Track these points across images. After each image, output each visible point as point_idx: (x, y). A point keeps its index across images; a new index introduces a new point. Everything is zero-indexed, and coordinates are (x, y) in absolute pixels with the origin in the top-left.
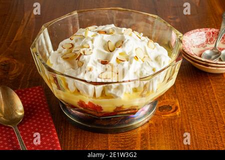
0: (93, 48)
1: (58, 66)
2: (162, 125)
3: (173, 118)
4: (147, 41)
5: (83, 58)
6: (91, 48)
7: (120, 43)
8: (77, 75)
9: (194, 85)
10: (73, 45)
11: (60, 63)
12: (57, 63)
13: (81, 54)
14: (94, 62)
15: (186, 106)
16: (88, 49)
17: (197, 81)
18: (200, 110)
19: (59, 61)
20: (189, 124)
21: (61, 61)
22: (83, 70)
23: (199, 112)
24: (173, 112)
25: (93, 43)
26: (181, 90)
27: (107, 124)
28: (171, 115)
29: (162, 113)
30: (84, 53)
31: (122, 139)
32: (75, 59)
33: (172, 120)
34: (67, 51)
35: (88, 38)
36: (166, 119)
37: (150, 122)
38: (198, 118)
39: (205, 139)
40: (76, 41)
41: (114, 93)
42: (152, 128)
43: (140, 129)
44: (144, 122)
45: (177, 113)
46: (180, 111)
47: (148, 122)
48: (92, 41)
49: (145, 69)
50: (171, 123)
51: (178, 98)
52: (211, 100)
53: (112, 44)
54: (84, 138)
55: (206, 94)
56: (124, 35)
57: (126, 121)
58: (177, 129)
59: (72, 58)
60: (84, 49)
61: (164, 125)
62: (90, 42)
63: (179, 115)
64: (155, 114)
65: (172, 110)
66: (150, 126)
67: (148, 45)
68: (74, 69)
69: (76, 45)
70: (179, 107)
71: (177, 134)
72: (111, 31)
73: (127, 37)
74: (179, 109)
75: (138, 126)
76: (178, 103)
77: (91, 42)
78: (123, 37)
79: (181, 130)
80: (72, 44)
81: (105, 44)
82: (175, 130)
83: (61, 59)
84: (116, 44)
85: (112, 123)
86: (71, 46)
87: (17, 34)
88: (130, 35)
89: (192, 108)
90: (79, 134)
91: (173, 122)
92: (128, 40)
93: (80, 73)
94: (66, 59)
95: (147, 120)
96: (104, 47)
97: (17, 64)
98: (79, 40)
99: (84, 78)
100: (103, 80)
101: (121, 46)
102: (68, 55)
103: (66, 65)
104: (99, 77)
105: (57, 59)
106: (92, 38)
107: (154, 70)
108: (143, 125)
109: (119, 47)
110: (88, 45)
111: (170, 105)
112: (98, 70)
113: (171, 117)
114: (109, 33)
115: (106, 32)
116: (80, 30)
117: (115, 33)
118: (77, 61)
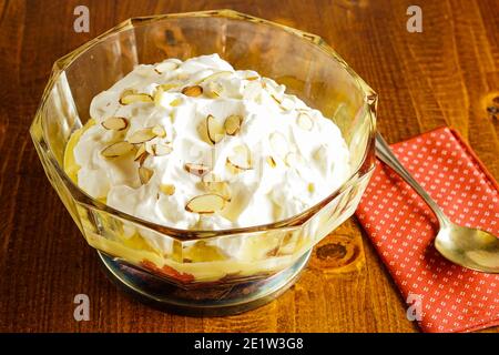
0: (174, 136)
1: (93, 173)
2: (323, 297)
3: (348, 277)
4: (296, 114)
5: (152, 162)
6: (169, 138)
7: (235, 124)
8: (139, 201)
10: (127, 123)
11: (98, 167)
12: (93, 166)
13: (146, 154)
14: (177, 170)
16: (163, 141)
19: (95, 161)
20: (384, 295)
21: (101, 161)
22: (153, 191)
24: (349, 262)
25: (172, 121)
27: (203, 297)
28: (345, 269)
29: (324, 263)
30: (154, 151)
32: (131, 159)
33: (345, 281)
34: (115, 134)
35: (162, 109)
36: (332, 281)
37: (298, 288)
40: (135, 112)
41: (222, 247)
42: (301, 303)
43: (274, 306)
44: (285, 289)
45: (358, 265)
46: (364, 259)
47: (293, 287)
48: (172, 116)
49: (289, 186)
50: (345, 290)
53: (216, 124)
56: (245, 101)
58: (356, 307)
59: (127, 156)
60: (155, 141)
61: (328, 296)
62: (166, 121)
63: (363, 269)
64: (308, 268)
65: (347, 258)
66: (296, 299)
67: (297, 122)
68: (129, 182)
69: (137, 127)
70: (362, 248)
71: (357, 321)
72: (213, 88)
73: (250, 107)
74: (362, 253)
75: (271, 299)
76: (360, 238)
77: (169, 118)
78: (242, 107)
79: (366, 308)
80: (125, 120)
81: (201, 123)
82: (352, 307)
83: (100, 157)
84: (225, 125)
85: (215, 295)
86: (122, 125)
88: (258, 100)
91: (348, 289)
92: (253, 116)
93: (145, 199)
94: (113, 158)
95: (290, 285)
96: (198, 128)
98: (140, 110)
99: (154, 211)
100: (197, 217)
101: (238, 130)
102: (118, 149)
103: (113, 175)
104: (187, 209)
105: (91, 156)
106: (170, 108)
107: (311, 189)
108: (281, 296)
109: (233, 135)
110: (163, 127)
111: (343, 244)
112: (185, 190)
113: (345, 274)
114: (209, 96)
115: (202, 90)
116: (141, 69)
117: (223, 94)
118: (138, 163)
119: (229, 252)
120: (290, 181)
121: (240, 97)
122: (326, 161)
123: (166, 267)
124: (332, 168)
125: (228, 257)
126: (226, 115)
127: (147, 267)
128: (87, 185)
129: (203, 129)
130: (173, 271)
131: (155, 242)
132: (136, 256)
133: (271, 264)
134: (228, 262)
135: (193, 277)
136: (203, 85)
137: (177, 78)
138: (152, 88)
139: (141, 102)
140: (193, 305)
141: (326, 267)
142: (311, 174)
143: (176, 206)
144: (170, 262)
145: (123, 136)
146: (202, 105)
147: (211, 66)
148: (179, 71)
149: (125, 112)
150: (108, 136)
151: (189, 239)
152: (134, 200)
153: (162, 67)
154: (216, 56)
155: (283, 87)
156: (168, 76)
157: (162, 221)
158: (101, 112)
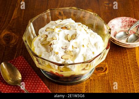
0: (59, 39)
1: (38, 49)
2: (97, 81)
4: (90, 34)
5: (53, 46)
6: (57, 40)
7: (74, 37)
8: (49, 56)
9: (117, 53)
10: (47, 36)
11: (40, 47)
12: (38, 47)
13: (51, 44)
14: (59, 48)
15: (111, 67)
16: (56, 41)
17: (119, 51)
18: (119, 70)
20: (113, 80)
21: (40, 46)
22: (53, 53)
23: (119, 72)
26: (110, 56)
27: (66, 80)
28: (103, 73)
30: (53, 43)
31: (75, 89)
32: (47, 45)
33: (103, 77)
34: (44, 39)
35: (56, 33)
36: (100, 76)
37: (91, 78)
38: (118, 76)
39: (121, 90)
40: (49, 33)
42: (92, 82)
43: (85, 83)
45: (107, 72)
46: (108, 71)
47: (89, 78)
48: (58, 34)
50: (103, 79)
51: (107, 62)
52: (127, 63)
53: (69, 37)
54: (53, 88)
55: (124, 59)
57: (77, 79)
58: (105, 83)
60: (54, 41)
61: (99, 80)
62: (57, 36)
63: (108, 74)
64: (94, 73)
65: (104, 71)
66: (90, 81)
67: (91, 36)
68: (47, 51)
69: (49, 37)
70: (107, 68)
71: (106, 87)
72: (69, 27)
73: (78, 32)
74: (108, 69)
75: (84, 81)
76: (107, 65)
78: (76, 32)
79: (108, 84)
80: (46, 35)
81: (66, 36)
82: (104, 83)
83: (40, 44)
84: (72, 37)
85: (69, 80)
86: (46, 36)
87: (14, 14)
88: (80, 30)
89: (115, 69)
90: (51, 86)
91: (104, 79)
92: (79, 35)
93: (51, 55)
94: (43, 45)
95: (89, 77)
97: (15, 36)
98: (50, 33)
99: (53, 58)
100: (64, 60)
101: (75, 38)
102: (45, 43)
103: (43, 49)
104: (62, 58)
105: (38, 44)
106: (58, 32)
107: (93, 53)
108: (86, 80)
109: (74, 39)
110: (56, 37)
111: (103, 67)
112: (61, 53)
113: (103, 75)
114: (68, 29)
115: (66, 28)
116: (52, 22)
117: (72, 29)
118: (49, 46)
119: (72, 69)
120: (88, 51)
121: (76, 30)
122: (98, 46)
123: (56, 73)
124: (99, 48)
125: (72, 70)
126: (72, 34)
127: (51, 73)
128: (37, 52)
129: (66, 38)
130: (58, 74)
131: (53, 67)
132: (49, 70)
133: (83, 72)
134: (72, 72)
135: (63, 75)
136: (67, 26)
137: (60, 24)
138: (54, 27)
139: (50, 30)
140: (63, 82)
141: (98, 73)
142: (94, 49)
143: (59, 58)
144: (57, 72)
145: (46, 39)
146: (66, 31)
147: (69, 22)
148: (61, 23)
149: (47, 33)
150: (42, 39)
151: (62, 66)
152: (48, 56)
153: (56, 22)
154: (71, 19)
155: (87, 27)
156: (58, 24)
157: (55, 61)
158: (41, 33)
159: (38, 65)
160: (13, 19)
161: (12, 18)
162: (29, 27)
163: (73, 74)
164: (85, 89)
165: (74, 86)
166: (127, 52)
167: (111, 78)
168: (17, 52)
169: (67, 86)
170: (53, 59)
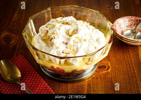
0: (60, 34)
1: (39, 44)
2: (100, 79)
4: (92, 29)
5: (53, 40)
6: (58, 34)
7: (76, 31)
8: (50, 51)
9: (119, 52)
10: (48, 31)
11: (40, 43)
12: (38, 42)
13: (52, 38)
14: (60, 43)
15: (114, 66)
16: (57, 35)
17: (122, 50)
18: (122, 68)
19: (39, 41)
20: (116, 78)
21: (41, 41)
22: (54, 48)
23: (122, 70)
25: (59, 30)
26: (112, 56)
27: (68, 78)
29: (100, 70)
30: (54, 37)
31: (76, 87)
32: (48, 40)
33: (106, 75)
34: (44, 34)
35: (57, 27)
36: (102, 74)
37: (93, 76)
38: (122, 74)
39: (125, 87)
40: (50, 29)
41: (72, 62)
43: (87, 80)
44: (89, 76)
45: (109, 71)
46: (111, 69)
47: (92, 76)
48: (59, 29)
49: (90, 47)
50: (105, 77)
51: (110, 61)
52: (130, 62)
53: (71, 32)
54: (54, 86)
55: (127, 58)
56: (78, 26)
57: (79, 76)
59: (47, 39)
60: (54, 35)
61: (101, 78)
62: (57, 30)
63: (110, 72)
64: (96, 71)
65: (106, 69)
66: (93, 79)
67: (92, 31)
68: (48, 46)
69: (50, 32)
70: (110, 66)
71: (108, 84)
72: (70, 23)
73: (80, 27)
74: (110, 68)
75: (86, 79)
76: (110, 64)
78: (77, 27)
79: (111, 81)
81: (67, 31)
82: (107, 81)
83: (40, 40)
84: (73, 31)
85: (71, 77)
86: (47, 32)
87: (14, 17)
88: (82, 26)
89: (118, 68)
90: (51, 83)
91: (106, 76)
92: (80, 29)
93: (52, 50)
94: (44, 40)
95: (91, 75)
96: (66, 33)
97: (15, 37)
98: (51, 28)
100: (65, 55)
101: (76, 33)
102: (45, 38)
103: (44, 44)
104: (63, 52)
105: (38, 40)
106: (59, 27)
107: (95, 48)
108: (88, 78)
109: (75, 34)
110: (57, 32)
111: (105, 65)
112: (62, 48)
113: (106, 73)
114: (69, 25)
115: (67, 23)
116: (52, 20)
117: (73, 24)
118: (50, 41)
119: (74, 63)
121: (77, 25)
122: (100, 41)
123: (57, 68)
124: (102, 43)
125: (73, 65)
126: (73, 29)
127: (52, 67)
128: (37, 46)
129: (68, 33)
130: (59, 69)
131: (54, 61)
132: (49, 65)
133: (85, 67)
135: (64, 71)
136: (68, 22)
137: (61, 21)
138: (54, 24)
139: (51, 26)
140: (65, 80)
141: (101, 71)
142: (96, 44)
143: (60, 52)
144: (58, 66)
145: (47, 35)
146: (67, 27)
147: (71, 19)
149: (47, 29)
150: (43, 35)
151: (63, 59)
152: (49, 50)
153: (57, 19)
154: (72, 16)
155: (89, 24)
156: (59, 21)
157: (56, 55)
158: (42, 30)
159: (38, 61)
160: (14, 22)
161: (12, 21)
162: (29, 24)
163: (74, 69)
164: (88, 87)
165: (75, 84)
166: (129, 51)
167: (114, 76)
168: (16, 51)
169: (69, 84)
170: (54, 53)
